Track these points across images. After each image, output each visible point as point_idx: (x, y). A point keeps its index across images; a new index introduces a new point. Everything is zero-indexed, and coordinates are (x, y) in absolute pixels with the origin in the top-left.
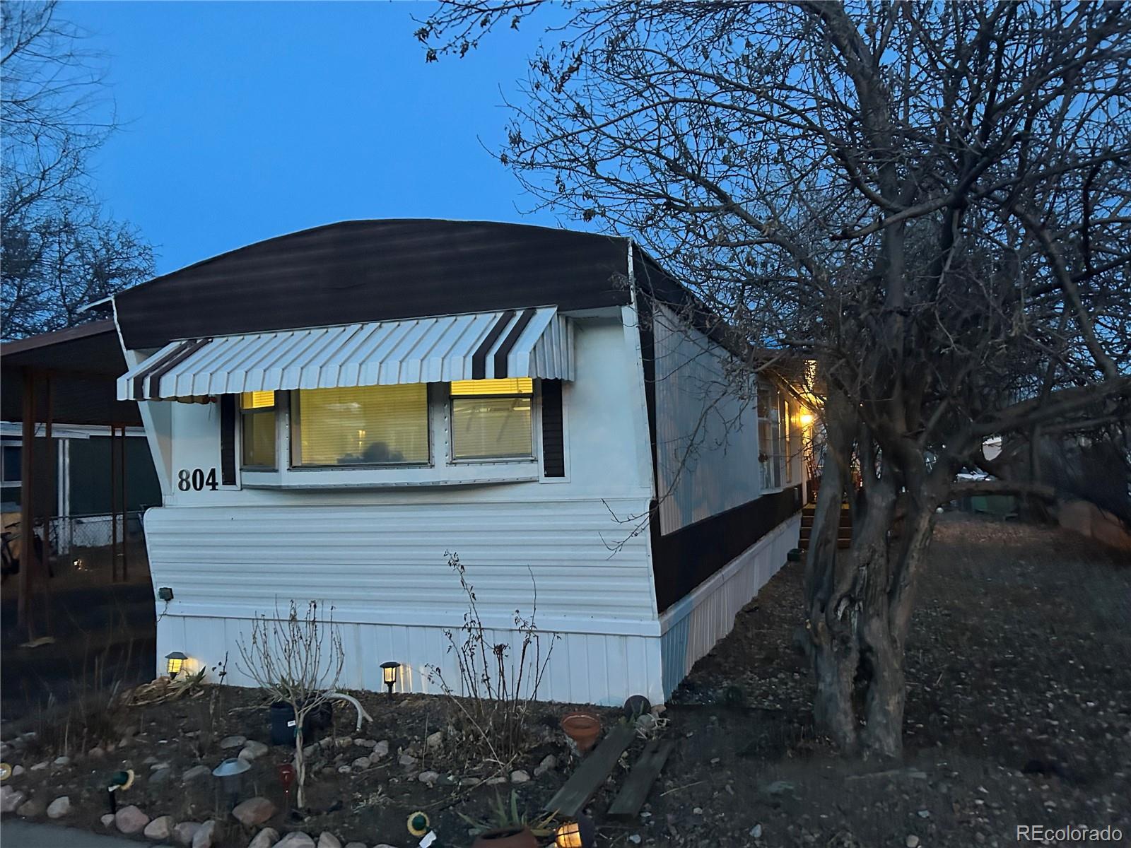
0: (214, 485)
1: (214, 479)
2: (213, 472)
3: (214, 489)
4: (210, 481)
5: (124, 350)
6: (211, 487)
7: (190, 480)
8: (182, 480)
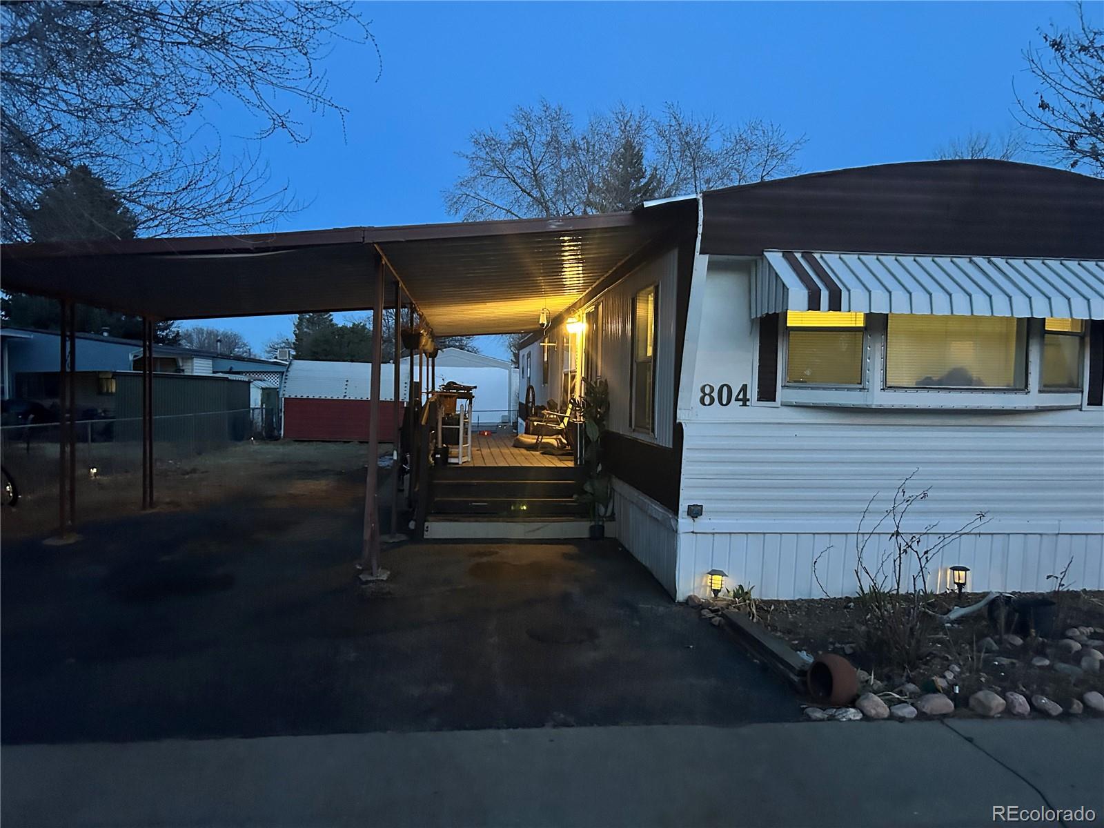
0: (745, 401)
1: (745, 395)
2: (744, 388)
3: (744, 405)
4: (741, 396)
5: (697, 254)
6: (741, 403)
7: (715, 395)
8: (705, 394)
